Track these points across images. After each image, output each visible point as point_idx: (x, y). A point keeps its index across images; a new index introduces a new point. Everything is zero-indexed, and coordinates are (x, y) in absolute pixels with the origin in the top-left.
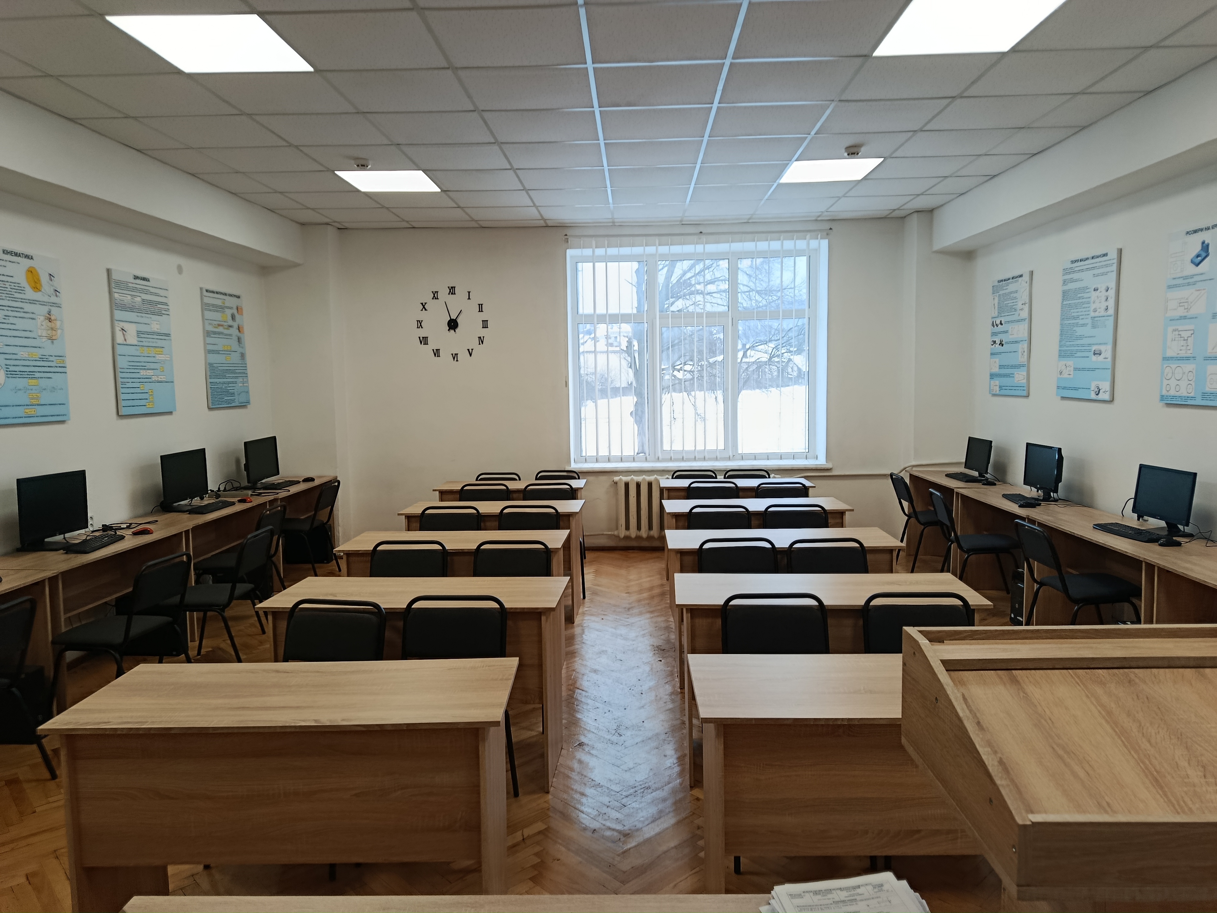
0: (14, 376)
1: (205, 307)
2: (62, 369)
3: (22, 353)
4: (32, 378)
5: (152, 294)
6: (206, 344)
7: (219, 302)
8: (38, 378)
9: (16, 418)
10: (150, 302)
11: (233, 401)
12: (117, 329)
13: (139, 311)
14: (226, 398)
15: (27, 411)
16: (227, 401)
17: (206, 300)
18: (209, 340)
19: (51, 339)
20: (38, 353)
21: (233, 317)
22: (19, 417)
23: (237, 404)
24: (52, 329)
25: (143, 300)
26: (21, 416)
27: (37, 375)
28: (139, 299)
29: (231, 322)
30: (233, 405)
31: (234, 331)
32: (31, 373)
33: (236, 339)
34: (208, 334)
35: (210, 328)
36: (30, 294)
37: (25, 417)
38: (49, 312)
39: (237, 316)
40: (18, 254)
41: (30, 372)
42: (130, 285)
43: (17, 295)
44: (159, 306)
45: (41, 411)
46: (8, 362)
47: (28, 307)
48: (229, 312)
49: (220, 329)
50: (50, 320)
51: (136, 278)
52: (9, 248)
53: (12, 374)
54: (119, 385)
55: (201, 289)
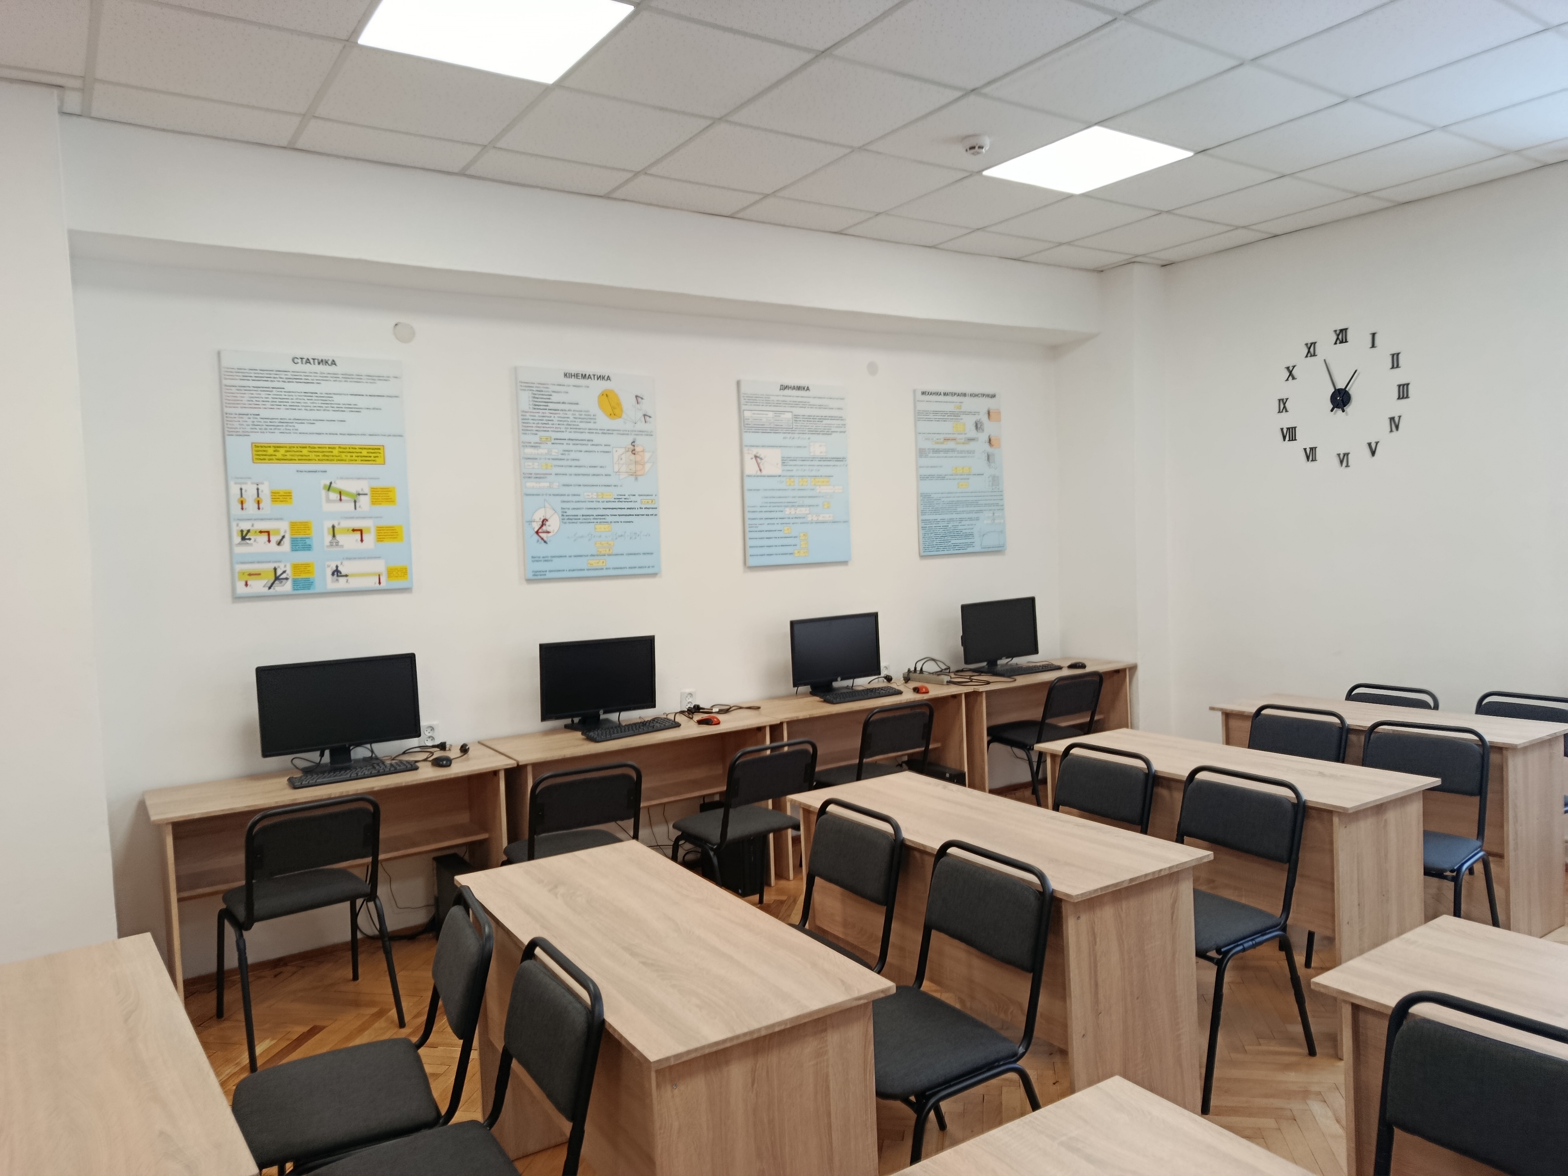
0: (573, 521)
1: (920, 416)
2: (651, 511)
3: (588, 494)
4: (600, 522)
5: (812, 406)
6: (919, 467)
7: (950, 408)
8: (611, 522)
9: (574, 570)
10: (810, 418)
11: (971, 545)
12: (748, 457)
13: (790, 430)
14: (953, 542)
15: (592, 562)
16: (955, 545)
17: (922, 407)
18: (924, 461)
19: (635, 475)
20: (614, 492)
21: (978, 426)
22: (578, 570)
23: (977, 549)
24: (636, 463)
25: (796, 417)
26: (583, 568)
27: (609, 519)
28: (789, 416)
29: (973, 433)
30: (970, 550)
31: (981, 446)
32: (600, 517)
33: (985, 457)
34: (922, 453)
35: (928, 445)
36: (603, 421)
37: (588, 570)
38: (634, 442)
39: (988, 425)
40: (587, 376)
41: (599, 515)
42: (772, 398)
43: (582, 425)
44: (825, 422)
45: (612, 562)
46: (565, 505)
47: (598, 439)
48: (970, 421)
49: (950, 445)
50: (633, 452)
51: (784, 388)
52: (573, 369)
53: (570, 519)
54: (747, 529)
55: (914, 391)
